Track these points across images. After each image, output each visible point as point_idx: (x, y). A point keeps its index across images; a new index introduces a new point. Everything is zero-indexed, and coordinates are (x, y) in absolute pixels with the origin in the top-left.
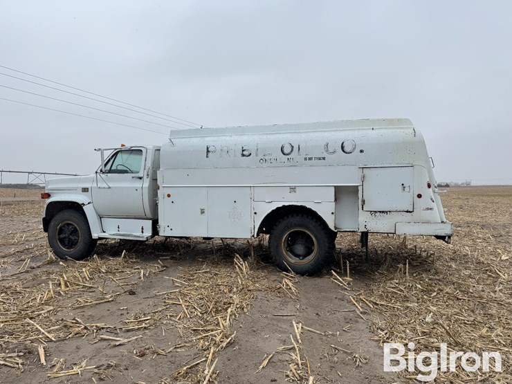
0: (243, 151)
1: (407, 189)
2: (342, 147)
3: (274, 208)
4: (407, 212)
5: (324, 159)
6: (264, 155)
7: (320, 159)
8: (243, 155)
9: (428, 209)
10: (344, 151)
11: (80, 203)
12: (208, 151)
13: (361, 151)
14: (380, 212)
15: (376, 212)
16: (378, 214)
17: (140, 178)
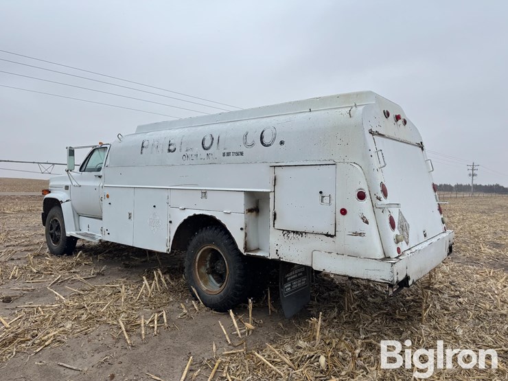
0: (170, 145)
1: (326, 200)
2: (262, 138)
3: (186, 217)
4: (327, 235)
5: (242, 154)
6: (187, 150)
7: (238, 155)
8: (169, 151)
9: (356, 234)
10: (262, 143)
11: (60, 200)
12: (143, 147)
13: (282, 143)
14: (294, 232)
15: (288, 231)
16: (291, 235)
17: (100, 177)
